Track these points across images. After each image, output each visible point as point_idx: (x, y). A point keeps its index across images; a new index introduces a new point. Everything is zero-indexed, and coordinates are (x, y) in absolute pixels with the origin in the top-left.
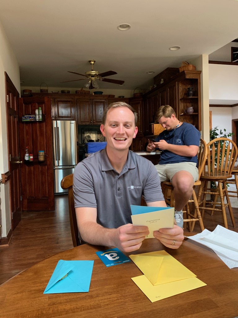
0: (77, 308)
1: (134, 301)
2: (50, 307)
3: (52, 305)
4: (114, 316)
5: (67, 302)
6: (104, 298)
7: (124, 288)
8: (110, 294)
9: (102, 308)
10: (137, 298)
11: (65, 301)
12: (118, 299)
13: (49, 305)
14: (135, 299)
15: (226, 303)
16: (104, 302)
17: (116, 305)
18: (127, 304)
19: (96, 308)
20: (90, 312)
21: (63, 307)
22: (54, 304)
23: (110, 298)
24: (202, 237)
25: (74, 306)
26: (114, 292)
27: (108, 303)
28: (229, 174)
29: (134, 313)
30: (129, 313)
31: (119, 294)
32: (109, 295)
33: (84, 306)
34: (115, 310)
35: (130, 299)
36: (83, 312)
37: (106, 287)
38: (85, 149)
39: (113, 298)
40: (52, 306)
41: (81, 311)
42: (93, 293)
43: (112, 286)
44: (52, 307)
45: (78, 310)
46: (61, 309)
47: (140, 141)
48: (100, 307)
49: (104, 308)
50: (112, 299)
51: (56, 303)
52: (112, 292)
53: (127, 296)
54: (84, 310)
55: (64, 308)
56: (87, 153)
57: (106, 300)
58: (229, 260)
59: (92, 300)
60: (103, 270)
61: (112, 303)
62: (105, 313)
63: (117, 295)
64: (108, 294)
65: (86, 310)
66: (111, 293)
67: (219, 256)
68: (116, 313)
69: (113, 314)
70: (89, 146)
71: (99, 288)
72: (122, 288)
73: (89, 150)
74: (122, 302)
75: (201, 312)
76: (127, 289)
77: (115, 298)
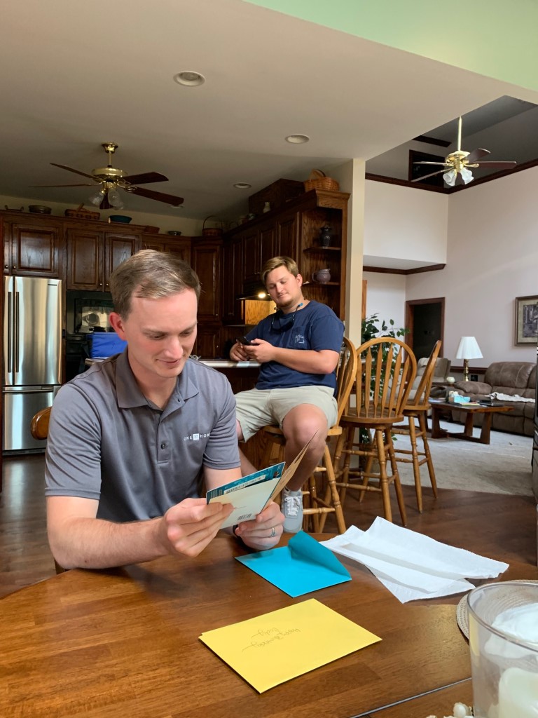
0: (80, 704)
1: (209, 679)
2: (15, 705)
3: (19, 701)
4: (164, 713)
5: (56, 692)
6: (139, 677)
7: (185, 654)
8: (154, 668)
9: (138, 700)
10: (214, 673)
11: (49, 690)
12: (173, 679)
13: (12, 702)
14: (210, 674)
15: (395, 670)
16: (142, 687)
17: (167, 690)
18: (194, 687)
19: (124, 700)
20: (111, 710)
21: (47, 703)
22: (23, 699)
23: (154, 678)
24: (346, 543)
25: (73, 700)
26: (164, 663)
27: (149, 688)
28: (398, 414)
29: (208, 703)
30: (198, 705)
31: (174, 668)
32: (151, 671)
33: (96, 699)
34: (167, 701)
35: (198, 676)
36: (94, 711)
37: (145, 654)
38: (86, 349)
39: (162, 675)
40: (18, 704)
41: (89, 709)
42: (115, 669)
43: (159, 651)
44: (19, 706)
45: (82, 707)
46: (42, 709)
47: (214, 336)
48: (133, 697)
49: (142, 699)
50: (159, 679)
51: (28, 697)
52: (158, 665)
53: (191, 670)
54: (95, 706)
55: (49, 705)
56: (91, 358)
57: (144, 683)
58: (400, 587)
59: (114, 683)
60: (137, 618)
61: (160, 686)
62: (144, 710)
63: (170, 669)
64: (149, 669)
65: (101, 706)
66: (157, 667)
67: (380, 579)
68: (169, 708)
69: (163, 711)
70: (95, 340)
71: (130, 657)
72: (181, 655)
73: (96, 351)
74: (181, 683)
75: (346, 690)
76: (193, 655)
77: (166, 675)
